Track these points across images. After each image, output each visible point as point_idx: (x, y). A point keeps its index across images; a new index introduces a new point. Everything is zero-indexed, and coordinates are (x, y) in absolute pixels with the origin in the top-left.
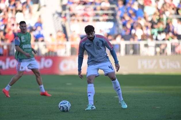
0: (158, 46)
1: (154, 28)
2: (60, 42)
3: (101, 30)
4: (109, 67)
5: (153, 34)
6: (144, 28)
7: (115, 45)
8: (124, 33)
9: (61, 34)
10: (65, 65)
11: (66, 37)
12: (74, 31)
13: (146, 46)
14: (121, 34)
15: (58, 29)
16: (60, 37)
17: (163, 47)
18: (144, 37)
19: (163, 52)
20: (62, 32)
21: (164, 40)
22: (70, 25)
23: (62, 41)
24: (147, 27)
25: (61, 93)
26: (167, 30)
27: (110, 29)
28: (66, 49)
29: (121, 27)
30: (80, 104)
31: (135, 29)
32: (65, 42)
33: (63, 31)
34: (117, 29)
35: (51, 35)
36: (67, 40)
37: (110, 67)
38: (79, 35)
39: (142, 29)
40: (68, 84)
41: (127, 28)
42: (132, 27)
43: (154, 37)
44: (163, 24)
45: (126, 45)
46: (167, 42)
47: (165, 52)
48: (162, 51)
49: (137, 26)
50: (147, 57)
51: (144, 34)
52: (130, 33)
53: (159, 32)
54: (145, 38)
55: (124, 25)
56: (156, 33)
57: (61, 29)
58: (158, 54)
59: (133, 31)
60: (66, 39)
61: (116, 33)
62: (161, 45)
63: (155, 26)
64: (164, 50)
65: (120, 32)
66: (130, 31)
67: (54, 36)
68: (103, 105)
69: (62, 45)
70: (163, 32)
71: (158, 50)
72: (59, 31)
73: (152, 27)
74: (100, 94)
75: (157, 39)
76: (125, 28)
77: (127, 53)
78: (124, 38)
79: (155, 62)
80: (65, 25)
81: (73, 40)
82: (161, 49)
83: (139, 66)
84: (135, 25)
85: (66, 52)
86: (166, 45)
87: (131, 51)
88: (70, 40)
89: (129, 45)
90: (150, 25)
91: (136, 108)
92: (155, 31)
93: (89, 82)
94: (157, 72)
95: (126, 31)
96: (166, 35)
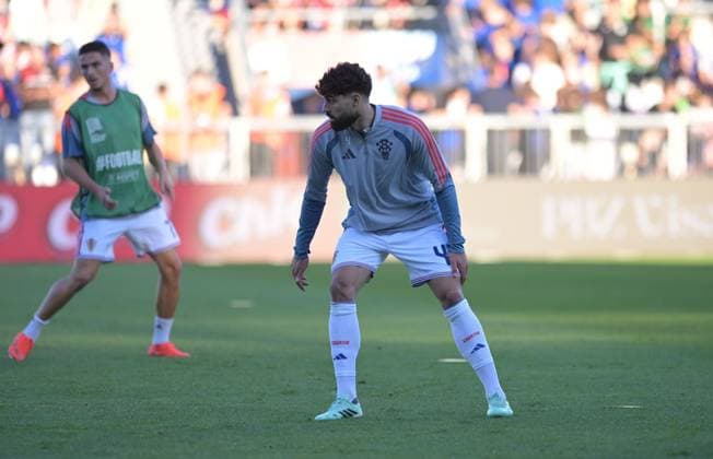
0: (628, 136)
1: (613, 60)
2: (204, 121)
3: (379, 68)
4: (437, 253)
5: (606, 87)
6: (571, 60)
7: (443, 132)
8: (480, 81)
9: (209, 85)
10: (225, 223)
11: (230, 98)
12: (265, 73)
13: (578, 135)
14: (467, 86)
15: (192, 66)
16: (202, 98)
17: (650, 141)
18: (571, 99)
19: (650, 163)
20: (210, 74)
21: (655, 109)
22: (244, 48)
23: (212, 115)
24: (582, 54)
25: (209, 344)
26: (670, 66)
27: (419, 63)
28: (228, 151)
29: (467, 53)
30: (292, 392)
31: (529, 63)
32: (225, 121)
33: (216, 72)
34: (450, 62)
35: (162, 89)
36: (235, 113)
37: (441, 251)
38: (285, 89)
39: (559, 61)
40: (237, 304)
41: (494, 58)
42: (518, 57)
43: (613, 98)
44: (650, 43)
45: (491, 133)
46: (666, 119)
47: (661, 163)
48: (646, 161)
49: (538, 50)
50: (583, 187)
51: (569, 84)
52: (509, 83)
53: (635, 78)
54: (572, 104)
55: (483, 45)
56: (621, 83)
57: (207, 62)
58: (631, 175)
59: (521, 74)
60: (228, 109)
61: (447, 81)
62: (640, 132)
63: (617, 50)
64: (654, 156)
65: (463, 77)
66: (506, 71)
67: (178, 92)
68: (391, 395)
69: (208, 132)
70: (649, 75)
71: (630, 153)
72: (198, 72)
73: (605, 56)
74: (380, 348)
75: (624, 109)
76: (487, 57)
77: (493, 167)
78: (483, 100)
79: (616, 206)
80: (223, 44)
81: (257, 110)
82: (641, 149)
83: (549, 227)
84: (528, 47)
85: (227, 165)
86: (665, 135)
87: (514, 160)
88: (244, 109)
89: (502, 132)
90: (593, 45)
91: (536, 407)
92: (617, 72)
93: (339, 295)
94: (625, 253)
95: (489, 72)
96: (666, 88)
